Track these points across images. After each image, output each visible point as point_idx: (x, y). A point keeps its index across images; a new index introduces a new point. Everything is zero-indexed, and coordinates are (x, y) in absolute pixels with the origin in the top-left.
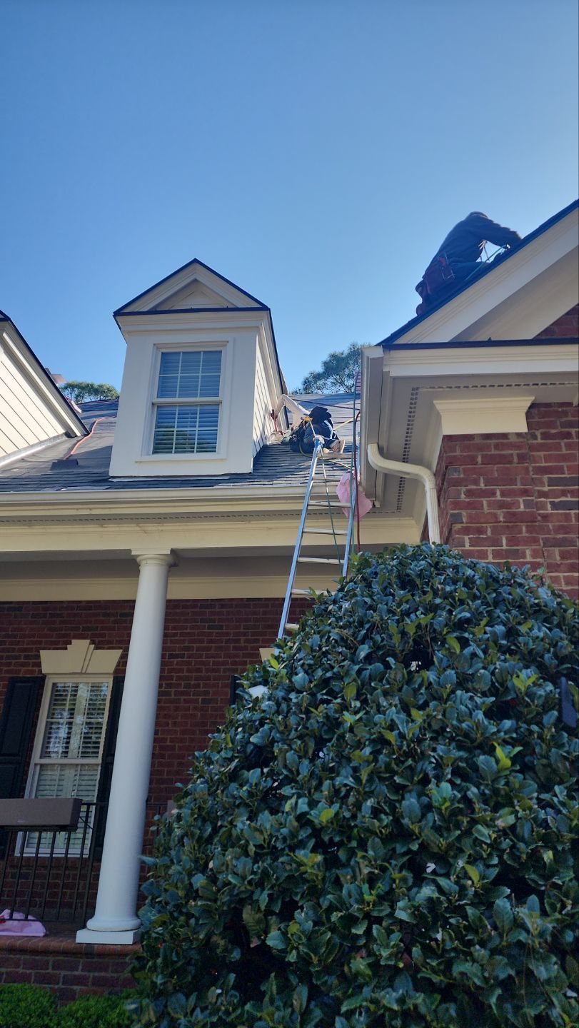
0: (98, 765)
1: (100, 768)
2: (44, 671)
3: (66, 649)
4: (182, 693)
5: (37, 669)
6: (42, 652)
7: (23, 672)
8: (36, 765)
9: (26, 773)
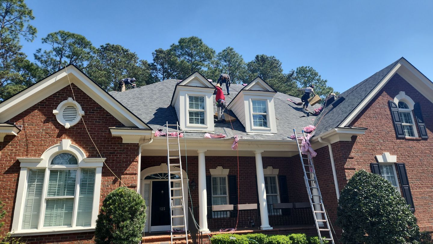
1: (228, 197)
2: (211, 174)
3: (216, 169)
6: (210, 169)
8: (212, 197)
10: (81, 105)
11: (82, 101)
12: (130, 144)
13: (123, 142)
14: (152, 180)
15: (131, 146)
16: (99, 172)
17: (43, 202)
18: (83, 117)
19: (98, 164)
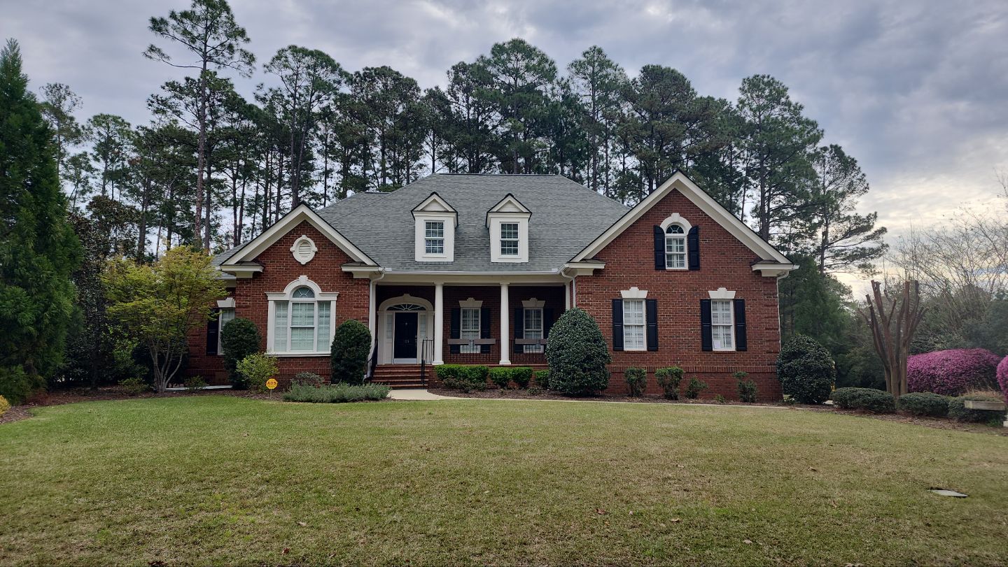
2: (461, 307)
3: (466, 300)
5: (458, 306)
6: (459, 301)
7: (454, 307)
8: (462, 331)
9: (460, 333)
10: (314, 242)
11: (315, 237)
12: (360, 279)
13: (354, 277)
14: (394, 312)
16: (333, 305)
17: (289, 330)
18: (316, 253)
19: (332, 298)
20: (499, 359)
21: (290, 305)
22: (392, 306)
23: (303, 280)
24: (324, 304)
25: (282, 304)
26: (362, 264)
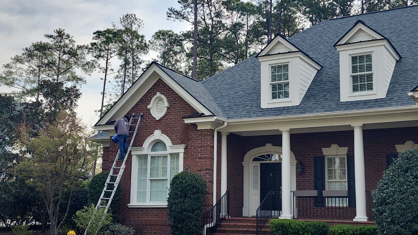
0: (346, 181)
1: (347, 182)
2: (324, 155)
3: (330, 147)
4: (370, 160)
5: (322, 154)
6: (322, 149)
7: (317, 155)
8: (327, 182)
9: (325, 184)
10: (167, 98)
11: (167, 93)
12: (203, 131)
13: (198, 129)
14: (259, 162)
15: (204, 132)
16: (181, 156)
17: (148, 183)
18: (168, 108)
19: (180, 150)
20: (355, 215)
21: (149, 158)
22: (256, 156)
23: (158, 134)
24: (174, 156)
25: (143, 158)
26: (202, 115)
